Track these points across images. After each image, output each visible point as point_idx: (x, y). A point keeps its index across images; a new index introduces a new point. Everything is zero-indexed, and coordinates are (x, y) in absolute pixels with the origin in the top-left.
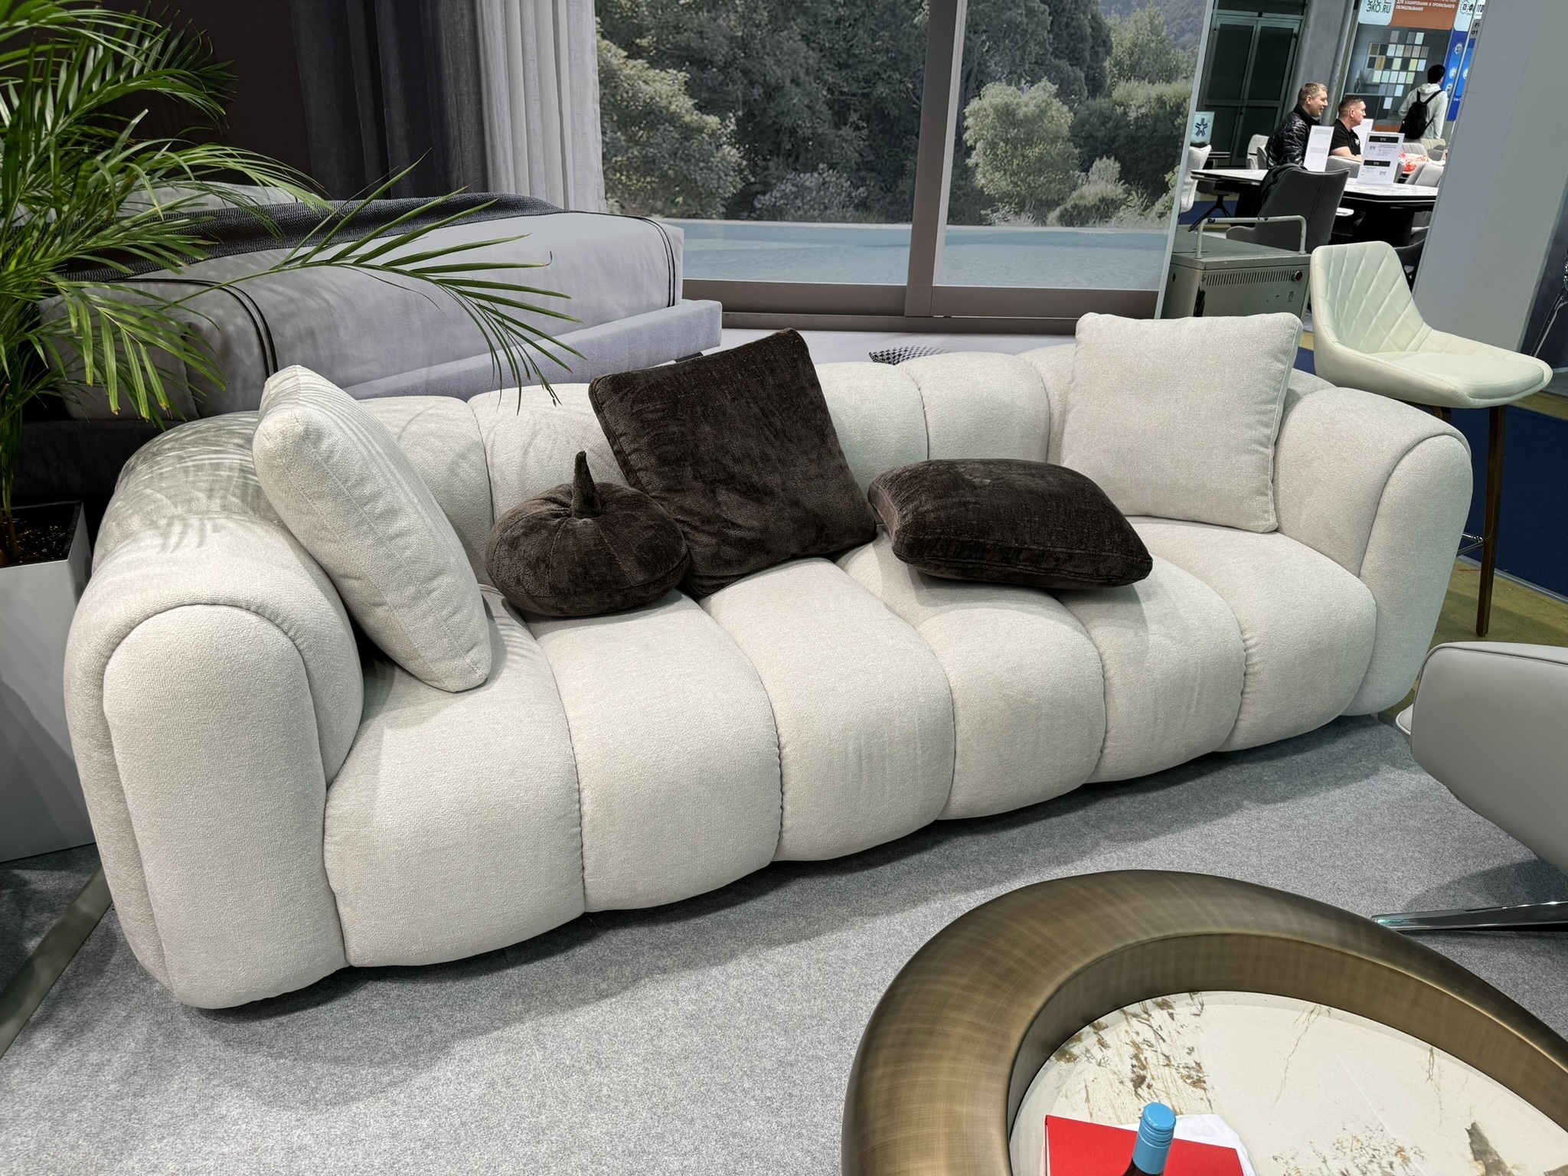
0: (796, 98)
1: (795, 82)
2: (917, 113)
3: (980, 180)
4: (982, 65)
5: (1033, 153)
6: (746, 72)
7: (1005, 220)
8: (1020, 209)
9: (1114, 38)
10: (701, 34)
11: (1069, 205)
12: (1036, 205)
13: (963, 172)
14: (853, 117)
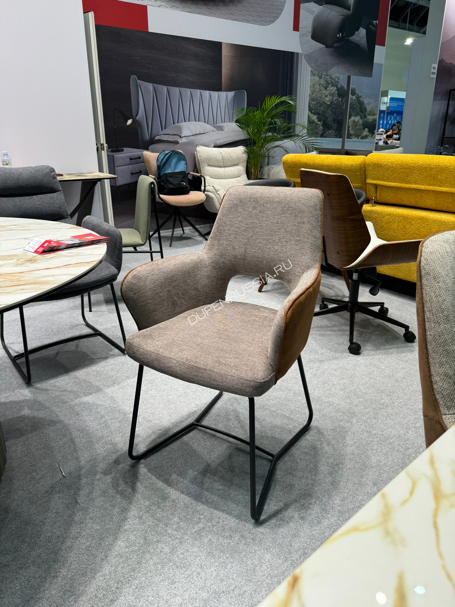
0: (329, 119)
1: (329, 117)
2: (343, 121)
3: (351, 132)
4: (351, 114)
5: (357, 127)
6: (324, 115)
7: (354, 138)
8: (355, 136)
9: (367, 109)
10: (319, 110)
11: (362, 136)
12: (357, 136)
13: (349, 130)
14: (336, 122)
